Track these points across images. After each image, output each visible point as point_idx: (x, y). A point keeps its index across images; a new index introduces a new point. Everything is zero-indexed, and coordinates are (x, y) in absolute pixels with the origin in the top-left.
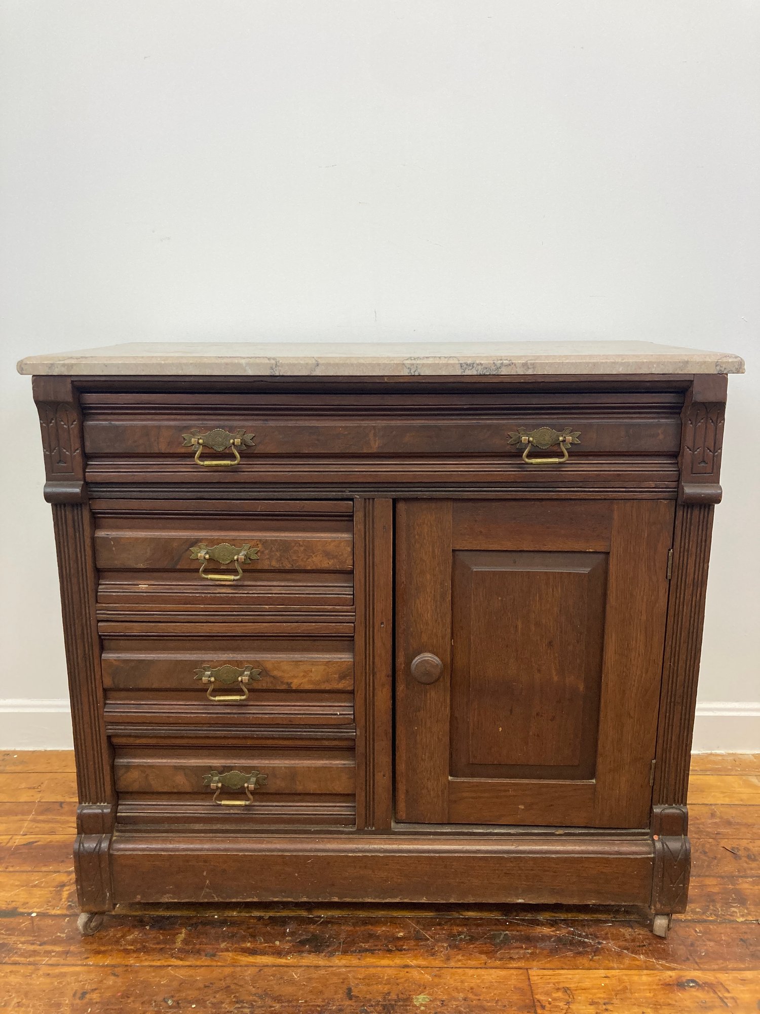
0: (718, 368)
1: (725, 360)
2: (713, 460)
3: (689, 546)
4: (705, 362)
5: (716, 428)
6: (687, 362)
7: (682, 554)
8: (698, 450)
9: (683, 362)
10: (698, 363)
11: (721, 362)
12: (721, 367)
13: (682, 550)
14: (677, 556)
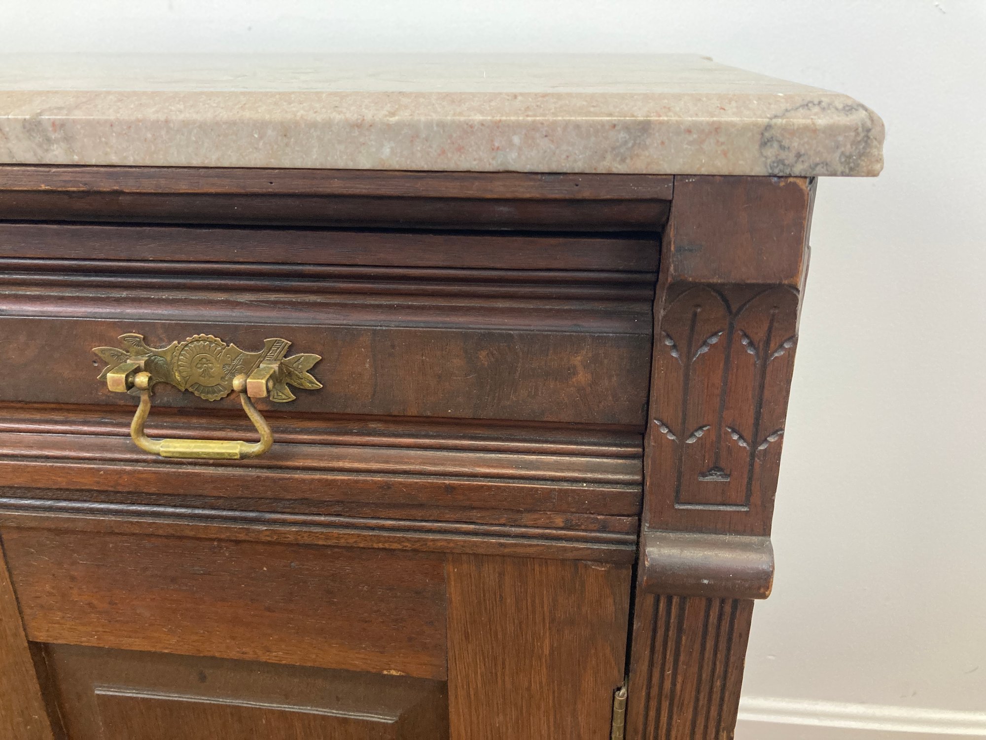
0: (771, 152)
1: (799, 119)
2: (752, 465)
3: (674, 684)
4: (717, 129)
5: (764, 366)
6: (645, 127)
7: (653, 704)
8: (699, 434)
9: (627, 127)
10: (689, 131)
11: (784, 129)
12: (782, 147)
13: (655, 691)
14: (638, 706)
